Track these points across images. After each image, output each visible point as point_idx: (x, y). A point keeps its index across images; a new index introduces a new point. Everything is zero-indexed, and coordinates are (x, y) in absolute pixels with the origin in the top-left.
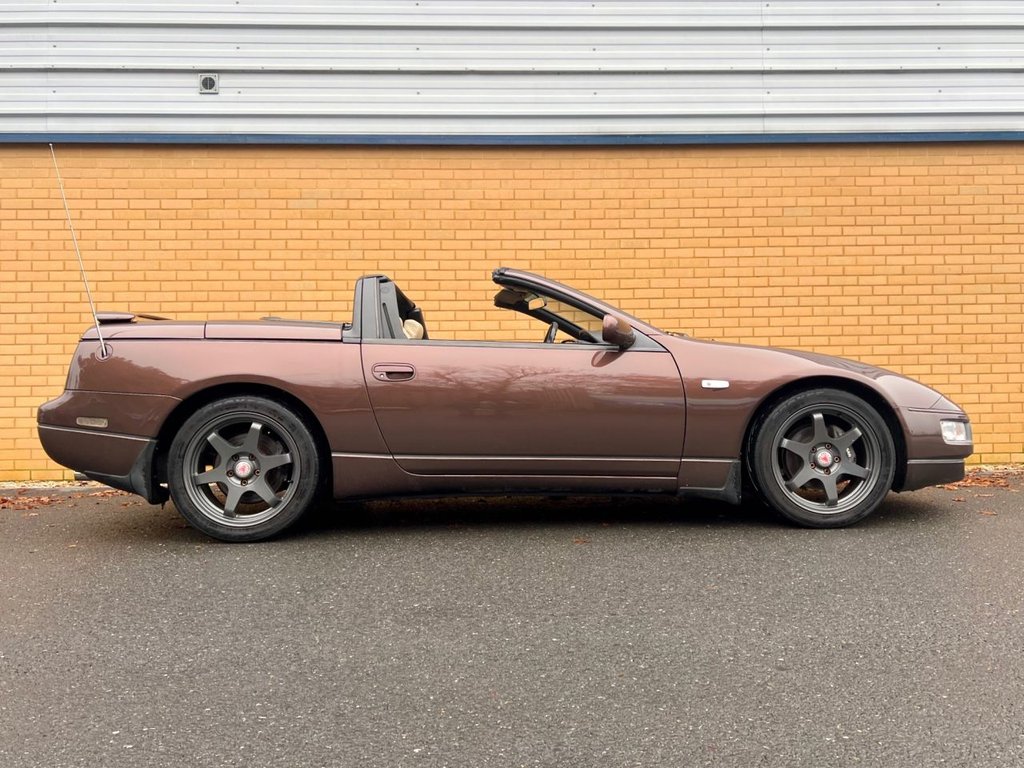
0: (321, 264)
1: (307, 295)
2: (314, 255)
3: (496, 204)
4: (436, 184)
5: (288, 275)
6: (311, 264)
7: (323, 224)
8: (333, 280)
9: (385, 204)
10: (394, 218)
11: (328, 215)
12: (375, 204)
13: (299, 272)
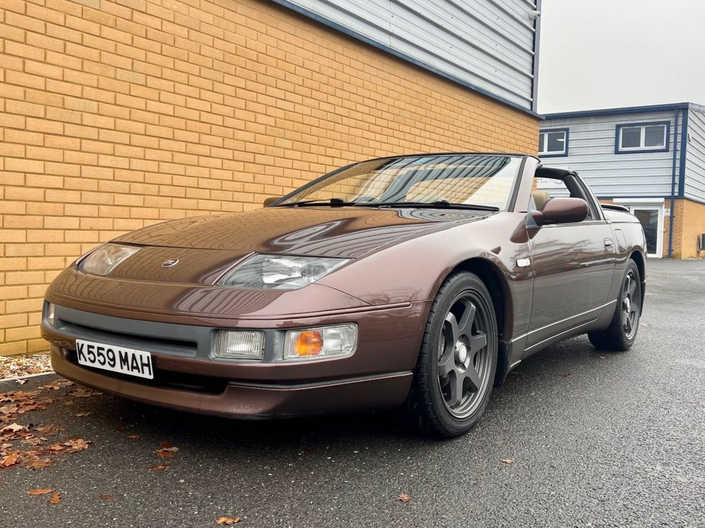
0: (104, 83)
1: (88, 119)
2: (96, 68)
3: (253, 55)
4: (209, 18)
5: (65, 88)
6: (92, 80)
7: (107, 32)
8: (115, 104)
9: (168, 27)
10: (174, 46)
11: (111, 23)
12: (157, 23)
13: (79, 88)
